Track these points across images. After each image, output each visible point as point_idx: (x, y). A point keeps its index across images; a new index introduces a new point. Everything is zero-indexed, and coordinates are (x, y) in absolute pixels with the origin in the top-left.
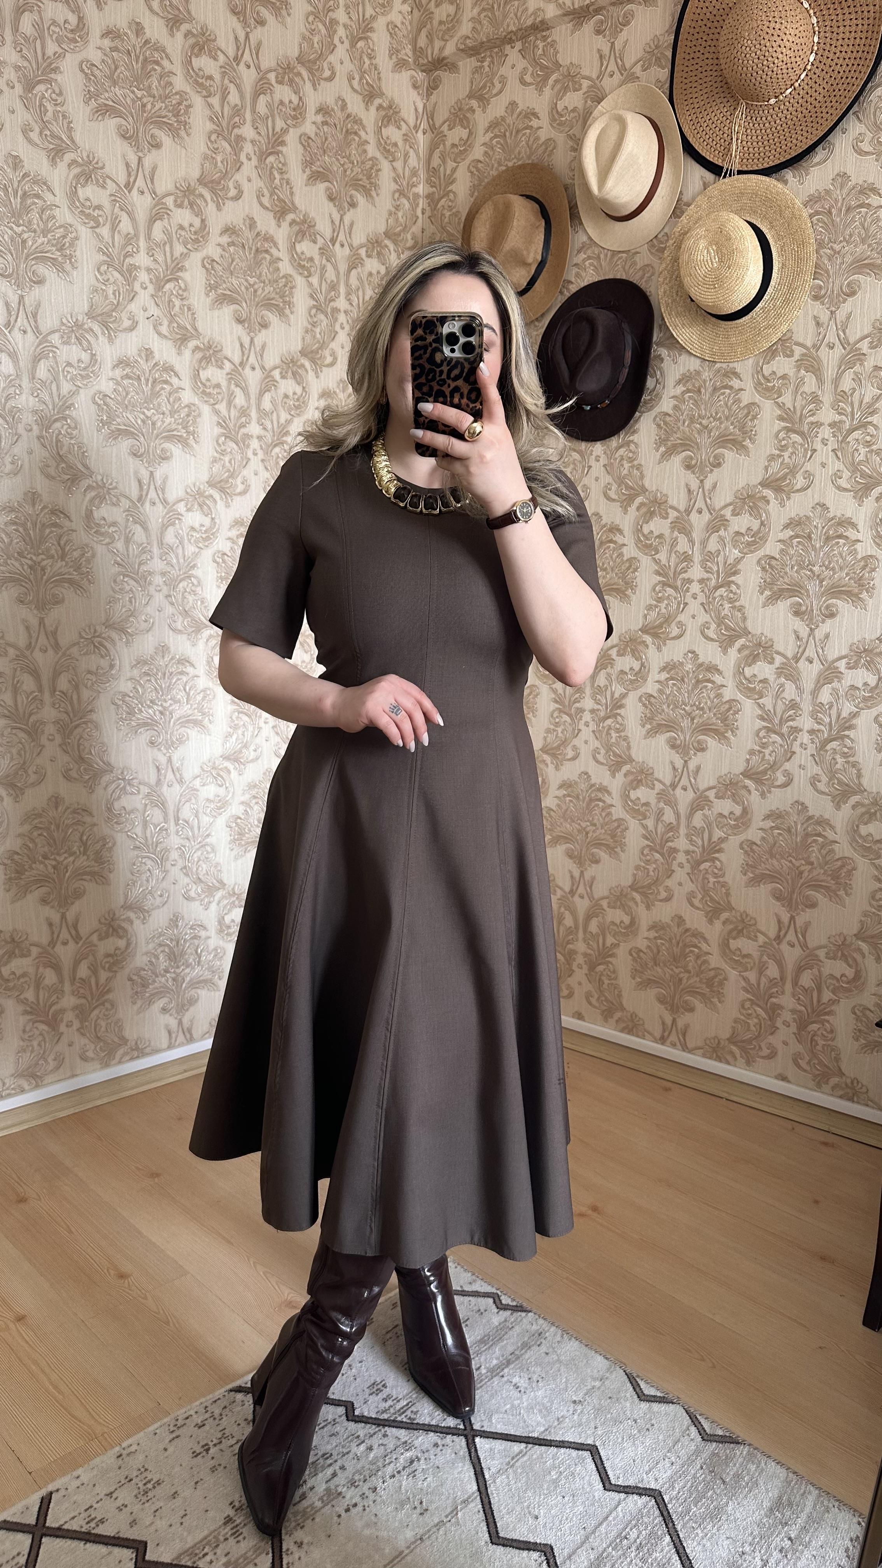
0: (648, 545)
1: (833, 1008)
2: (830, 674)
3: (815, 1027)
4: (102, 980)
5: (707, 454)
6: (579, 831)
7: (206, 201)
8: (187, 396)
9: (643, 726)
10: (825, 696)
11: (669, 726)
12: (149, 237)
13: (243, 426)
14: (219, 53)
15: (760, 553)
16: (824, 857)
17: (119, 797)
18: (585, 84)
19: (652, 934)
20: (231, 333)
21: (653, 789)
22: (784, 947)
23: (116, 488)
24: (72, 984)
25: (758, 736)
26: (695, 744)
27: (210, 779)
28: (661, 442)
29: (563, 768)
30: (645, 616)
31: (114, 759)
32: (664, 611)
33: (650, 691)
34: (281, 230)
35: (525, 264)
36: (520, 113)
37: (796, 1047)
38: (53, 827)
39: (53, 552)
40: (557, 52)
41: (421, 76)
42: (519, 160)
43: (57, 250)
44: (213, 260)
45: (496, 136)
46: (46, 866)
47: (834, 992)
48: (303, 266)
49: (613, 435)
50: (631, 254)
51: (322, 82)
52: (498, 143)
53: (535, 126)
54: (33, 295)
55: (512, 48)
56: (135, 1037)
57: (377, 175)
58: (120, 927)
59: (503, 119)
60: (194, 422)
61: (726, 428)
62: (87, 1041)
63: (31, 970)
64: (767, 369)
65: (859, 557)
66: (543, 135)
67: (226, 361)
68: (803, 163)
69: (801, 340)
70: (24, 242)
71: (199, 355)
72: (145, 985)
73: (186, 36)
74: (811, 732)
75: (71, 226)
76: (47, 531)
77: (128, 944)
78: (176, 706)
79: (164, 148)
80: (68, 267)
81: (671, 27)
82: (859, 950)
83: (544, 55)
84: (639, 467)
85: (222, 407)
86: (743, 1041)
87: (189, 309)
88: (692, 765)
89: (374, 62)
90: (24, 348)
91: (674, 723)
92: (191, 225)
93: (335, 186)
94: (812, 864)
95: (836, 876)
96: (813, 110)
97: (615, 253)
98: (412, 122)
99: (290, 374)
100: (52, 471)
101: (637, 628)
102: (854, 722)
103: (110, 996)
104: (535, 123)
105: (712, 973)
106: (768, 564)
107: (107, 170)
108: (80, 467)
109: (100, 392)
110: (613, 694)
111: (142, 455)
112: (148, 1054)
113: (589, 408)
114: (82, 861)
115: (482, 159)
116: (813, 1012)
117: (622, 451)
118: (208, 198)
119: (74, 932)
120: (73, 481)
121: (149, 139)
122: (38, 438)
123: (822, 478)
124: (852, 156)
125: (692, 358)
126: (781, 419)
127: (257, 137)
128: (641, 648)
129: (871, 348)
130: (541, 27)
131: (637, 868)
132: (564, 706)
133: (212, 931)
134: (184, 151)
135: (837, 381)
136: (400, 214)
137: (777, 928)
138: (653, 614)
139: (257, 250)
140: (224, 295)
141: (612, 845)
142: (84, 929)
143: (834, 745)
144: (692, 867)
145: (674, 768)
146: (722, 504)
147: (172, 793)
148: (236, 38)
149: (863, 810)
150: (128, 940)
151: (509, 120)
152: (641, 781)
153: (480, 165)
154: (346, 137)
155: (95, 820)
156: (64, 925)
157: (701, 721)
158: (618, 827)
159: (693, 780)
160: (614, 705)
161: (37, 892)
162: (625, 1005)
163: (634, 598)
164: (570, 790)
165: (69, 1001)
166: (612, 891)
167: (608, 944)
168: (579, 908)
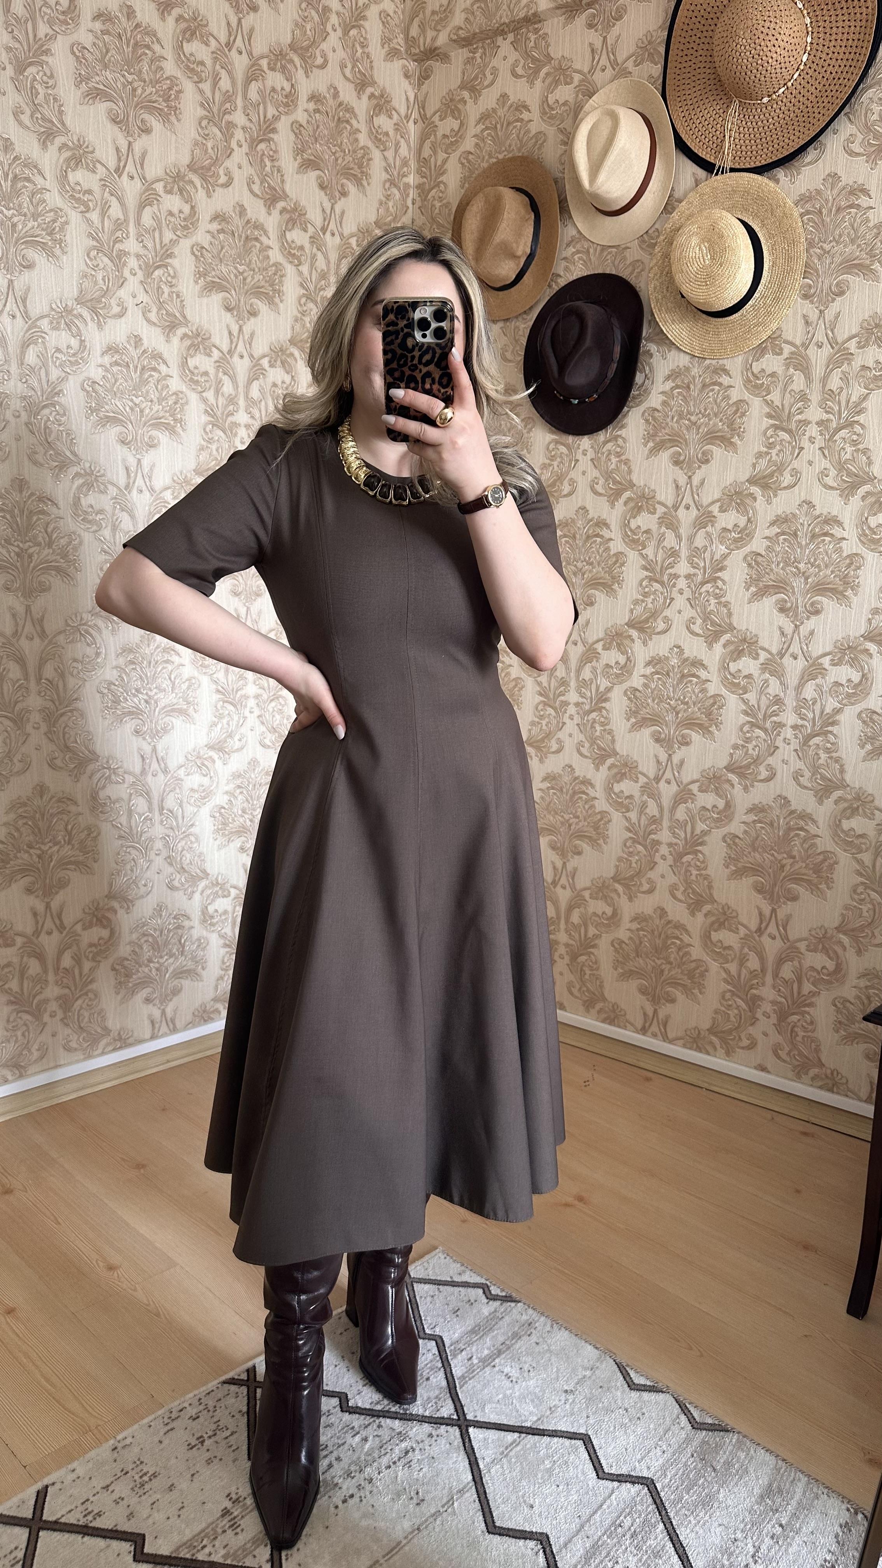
0: (635, 540)
1: (813, 1000)
2: (814, 670)
3: (795, 1018)
4: (86, 970)
5: (695, 450)
6: (562, 823)
7: (195, 187)
8: (175, 384)
9: (628, 720)
10: (809, 691)
11: (654, 720)
12: (138, 222)
13: (231, 414)
14: (211, 38)
15: (747, 549)
16: (806, 851)
17: (104, 787)
18: (577, 77)
19: (635, 926)
20: (220, 321)
21: (637, 782)
22: (766, 940)
23: (103, 475)
24: (56, 974)
25: (741, 730)
26: (680, 738)
27: (195, 769)
28: (650, 437)
29: (547, 761)
30: (632, 611)
31: (101, 748)
32: (650, 606)
33: (635, 685)
34: (271, 218)
35: (514, 257)
36: (511, 106)
37: (775, 1037)
38: (37, 816)
39: (40, 539)
40: (549, 46)
41: (412, 66)
42: (509, 152)
43: (48, 234)
44: (203, 248)
45: (487, 128)
46: (31, 855)
47: (813, 984)
48: (293, 254)
49: (601, 429)
50: (621, 249)
51: (314, 69)
52: (489, 135)
53: (526, 119)
54: (22, 280)
55: (505, 39)
56: (118, 1028)
57: (368, 164)
58: (104, 917)
59: (494, 110)
60: (182, 410)
61: (715, 425)
62: (70, 1031)
63: (15, 960)
64: (756, 367)
65: (845, 554)
66: (534, 128)
67: (214, 349)
68: (795, 163)
69: (790, 339)
70: (14, 225)
71: (188, 342)
72: (128, 976)
73: (177, 20)
74: (795, 727)
75: (61, 210)
76: (35, 518)
77: (113, 934)
78: (161, 695)
79: (154, 133)
80: (57, 251)
81: (664, 23)
82: (840, 943)
83: (536, 47)
84: (627, 462)
85: (210, 395)
86: (723, 1032)
87: (178, 296)
88: (676, 759)
89: (366, 50)
90: (13, 333)
91: (659, 717)
92: (180, 212)
93: (326, 175)
94: (794, 857)
95: (817, 870)
96: (806, 110)
97: (604, 248)
98: (403, 111)
99: (279, 363)
100: (40, 458)
101: (623, 623)
102: (837, 717)
103: (94, 986)
104: (525, 116)
105: (693, 965)
106: (754, 560)
107: (97, 154)
108: (68, 454)
109: (89, 379)
110: (598, 687)
111: (129, 442)
112: (131, 1045)
113: (576, 402)
114: (66, 851)
115: (472, 150)
116: (793, 1004)
117: (609, 446)
118: (199, 185)
119: (58, 922)
120: (60, 470)
121: (140, 124)
122: (26, 424)
123: (809, 475)
124: (843, 156)
125: (682, 355)
126: (769, 416)
127: (248, 124)
128: (626, 642)
129: (859, 348)
130: (533, 20)
131: (620, 859)
132: (549, 700)
133: (196, 922)
134: (174, 137)
135: (824, 380)
136: (391, 204)
137: (758, 921)
138: (640, 609)
139: (247, 237)
140: (213, 282)
141: (595, 837)
142: (68, 920)
143: (817, 740)
144: (675, 861)
145: (658, 761)
146: (710, 500)
147: (156, 783)
148: (228, 23)
149: (846, 805)
150: (112, 929)
151: (501, 113)
152: (625, 773)
153: (471, 157)
154: (337, 127)
155: (80, 809)
156: (48, 915)
157: (685, 715)
158: (601, 819)
159: (676, 774)
160: (599, 699)
161: (22, 881)
162: (606, 995)
163: (620, 592)
164: (553, 782)
165: (52, 991)
166: (594, 882)
167: (590, 934)
168: (561, 898)
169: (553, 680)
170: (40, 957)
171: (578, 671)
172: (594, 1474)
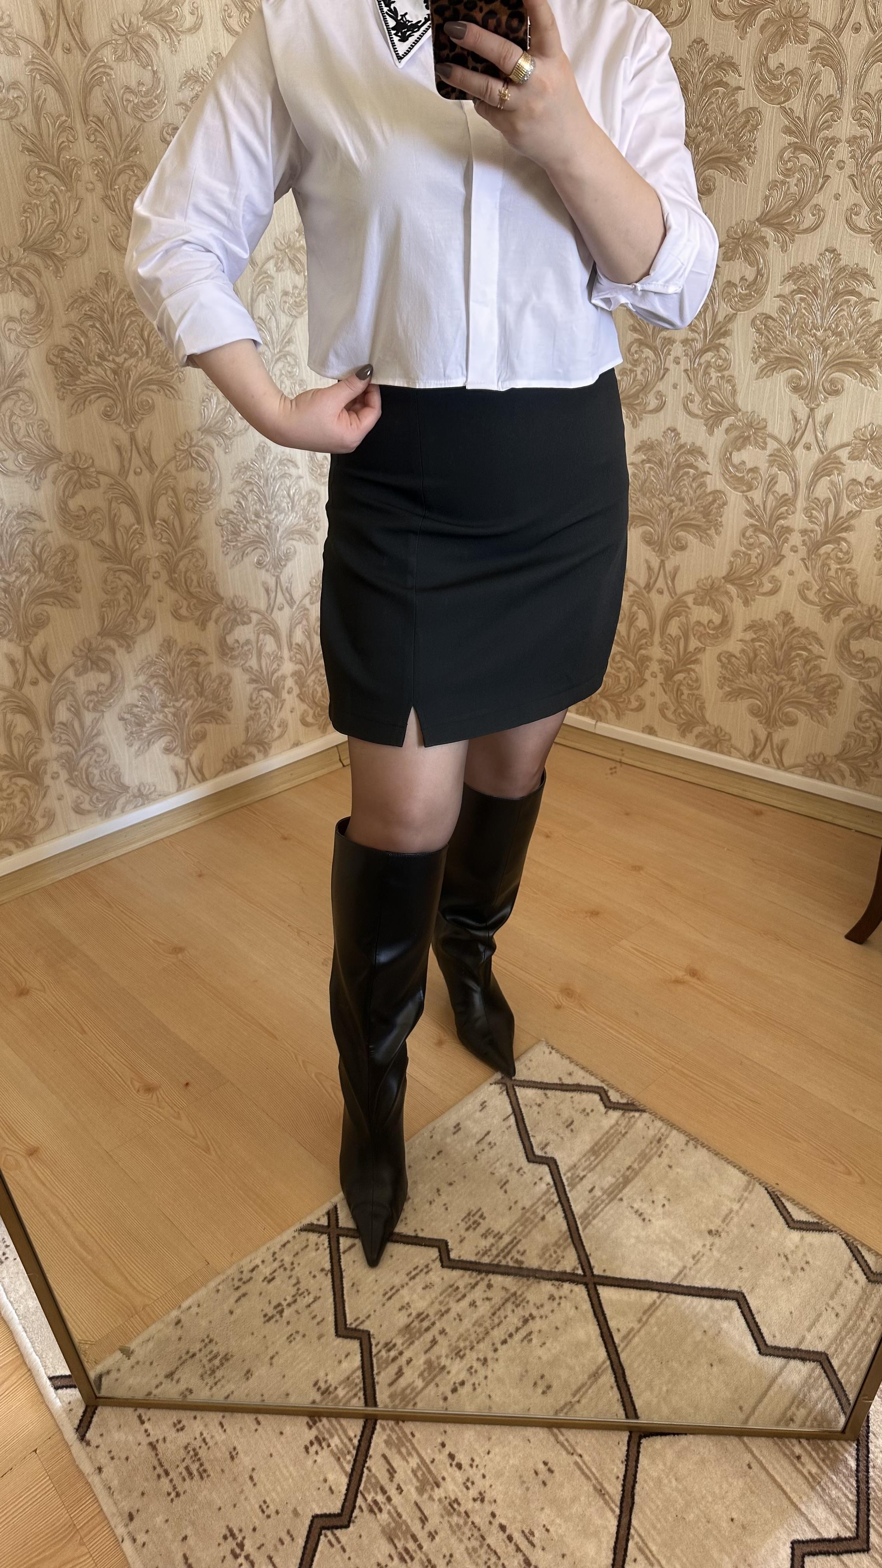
0: (774, 87)
4: (88, 722)
6: (661, 509)
9: (756, 361)
11: (791, 360)
17: (74, 494)
19: (752, 634)
21: (764, 448)
24: (52, 730)
26: (827, 385)
27: (190, 460)
29: (642, 424)
30: (766, 198)
32: (793, 189)
33: (767, 310)
56: (137, 783)
58: (99, 658)
62: (79, 792)
72: (140, 724)
77: (113, 679)
78: (133, 361)
86: (856, 758)
88: (820, 415)
91: (800, 355)
101: (753, 218)
103: (101, 740)
105: (823, 681)
110: (715, 316)
112: (155, 801)
119: (43, 669)
128: (756, 247)
131: (736, 554)
133: (213, 657)
138: (777, 196)
141: (704, 526)
142: (56, 664)
144: (810, 552)
145: (795, 419)
147: (141, 484)
150: (111, 673)
152: (749, 437)
156: (29, 661)
157: (837, 351)
158: (714, 501)
159: (820, 435)
160: (715, 334)
162: (708, 715)
163: (750, 170)
164: (650, 453)
165: (50, 750)
166: (700, 584)
167: (691, 648)
168: (656, 605)
172: (755, 1348)
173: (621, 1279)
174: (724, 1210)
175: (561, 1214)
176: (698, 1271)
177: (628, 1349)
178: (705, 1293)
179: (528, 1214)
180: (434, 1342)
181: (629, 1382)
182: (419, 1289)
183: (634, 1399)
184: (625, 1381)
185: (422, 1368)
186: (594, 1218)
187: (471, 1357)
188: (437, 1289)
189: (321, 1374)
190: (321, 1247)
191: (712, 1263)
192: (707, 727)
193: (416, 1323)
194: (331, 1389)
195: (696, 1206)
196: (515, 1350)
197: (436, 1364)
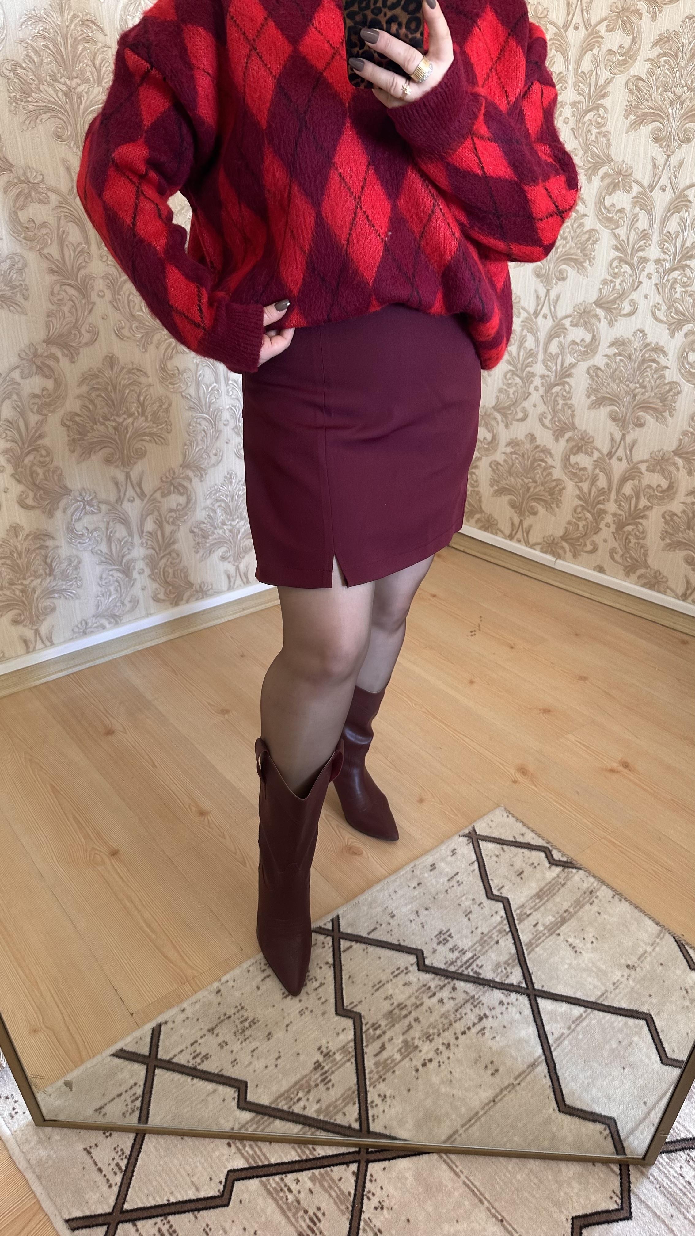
4: (168, 532)
6: (627, 393)
17: (172, 357)
24: (141, 537)
29: (617, 324)
38: (110, 388)
46: (107, 427)
56: (199, 582)
58: (180, 485)
62: (157, 586)
63: (103, 526)
72: (205, 537)
77: (188, 501)
103: (175, 546)
110: (684, 242)
112: (212, 595)
114: (141, 422)
119: (138, 490)
131: (685, 433)
141: (661, 409)
142: (148, 487)
150: (188, 496)
155: (150, 380)
156: (129, 483)
158: (670, 390)
161: (100, 452)
162: (650, 561)
164: (621, 348)
166: (653, 455)
167: (641, 506)
168: (615, 470)
169: (633, 232)
170: (125, 521)
171: (663, 223)
172: (658, 1059)
173: (556, 995)
174: (640, 951)
175: (511, 940)
176: (616, 995)
177: (559, 1049)
178: (621, 1012)
179: (486, 938)
180: (410, 1027)
181: (559, 1074)
182: (400, 985)
183: (562, 1087)
184: (556, 1073)
185: (400, 1046)
186: (537, 946)
187: (438, 1042)
188: (414, 987)
189: (324, 1042)
190: (327, 946)
191: (628, 990)
192: (648, 570)
193: (397, 1011)
194: (331, 1053)
195: (619, 945)
196: (471, 1039)
197: (411, 1043)
